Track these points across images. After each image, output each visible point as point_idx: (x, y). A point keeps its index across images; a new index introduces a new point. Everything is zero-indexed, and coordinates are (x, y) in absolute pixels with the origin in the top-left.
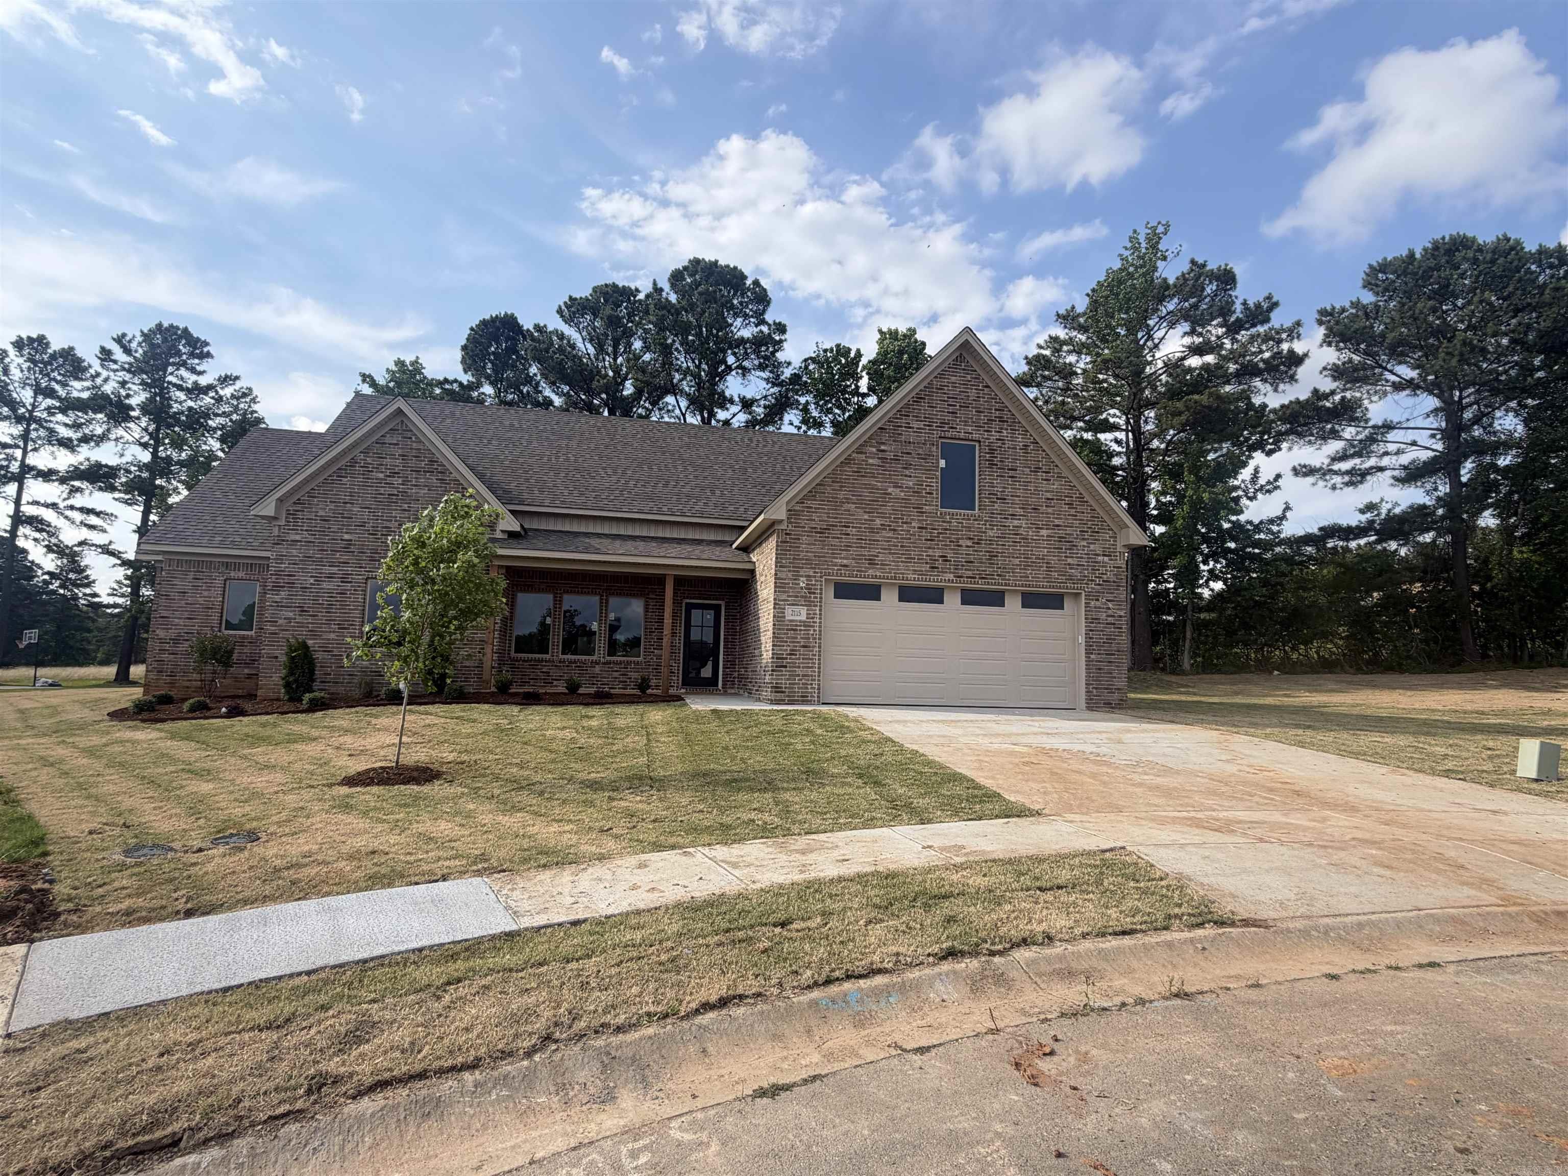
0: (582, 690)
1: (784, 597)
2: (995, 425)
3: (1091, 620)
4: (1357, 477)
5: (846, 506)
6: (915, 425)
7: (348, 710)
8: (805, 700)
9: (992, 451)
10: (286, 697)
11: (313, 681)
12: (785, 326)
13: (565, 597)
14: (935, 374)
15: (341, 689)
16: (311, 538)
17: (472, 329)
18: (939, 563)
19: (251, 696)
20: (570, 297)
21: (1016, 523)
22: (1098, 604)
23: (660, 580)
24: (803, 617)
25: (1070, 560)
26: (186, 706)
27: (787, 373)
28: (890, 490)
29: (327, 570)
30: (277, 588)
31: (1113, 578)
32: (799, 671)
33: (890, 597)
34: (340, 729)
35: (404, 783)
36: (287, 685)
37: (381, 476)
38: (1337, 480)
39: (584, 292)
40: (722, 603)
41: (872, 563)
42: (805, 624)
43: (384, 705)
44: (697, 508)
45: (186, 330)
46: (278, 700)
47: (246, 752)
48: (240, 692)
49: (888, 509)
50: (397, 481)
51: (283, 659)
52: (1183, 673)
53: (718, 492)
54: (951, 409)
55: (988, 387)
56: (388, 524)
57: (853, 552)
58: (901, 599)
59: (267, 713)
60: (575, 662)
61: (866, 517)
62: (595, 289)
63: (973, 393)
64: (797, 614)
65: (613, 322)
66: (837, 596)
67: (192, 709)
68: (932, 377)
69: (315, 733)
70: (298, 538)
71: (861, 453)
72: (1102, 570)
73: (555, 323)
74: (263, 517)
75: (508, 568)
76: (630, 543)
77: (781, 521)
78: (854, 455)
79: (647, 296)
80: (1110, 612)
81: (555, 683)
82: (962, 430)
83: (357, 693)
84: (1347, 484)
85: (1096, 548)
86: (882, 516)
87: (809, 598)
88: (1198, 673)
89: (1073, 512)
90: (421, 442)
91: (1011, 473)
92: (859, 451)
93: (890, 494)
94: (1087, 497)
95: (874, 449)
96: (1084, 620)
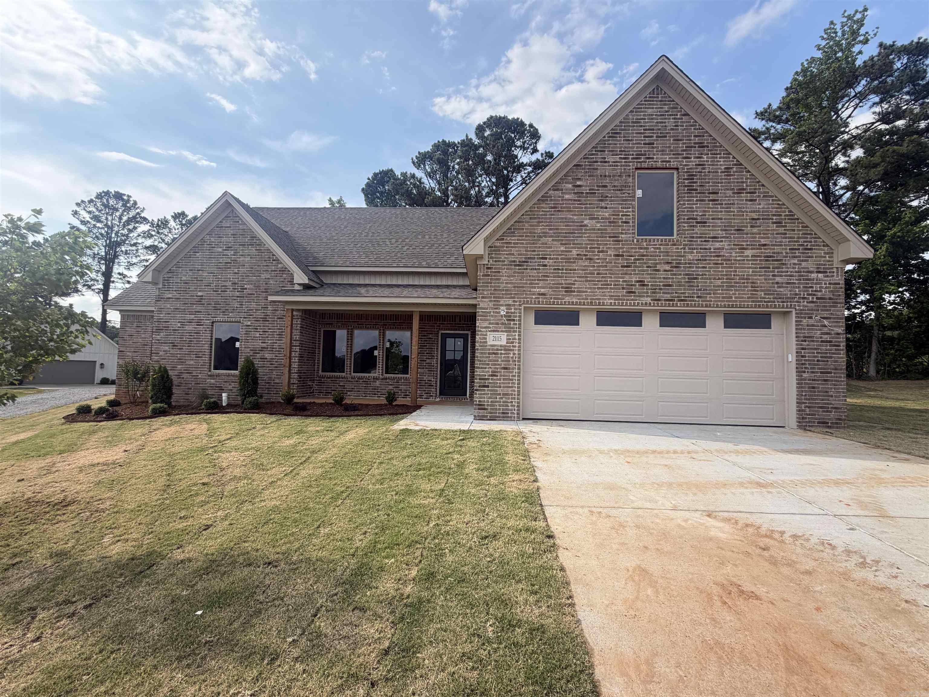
0: (346, 402)
1: (486, 324)
2: (695, 152)
3: (803, 338)
6: (611, 159)
8: (505, 416)
14: (631, 109)
16: (178, 296)
17: (368, 179)
18: (636, 288)
20: (418, 152)
21: (717, 245)
22: (811, 322)
23: (408, 315)
24: (504, 342)
25: (778, 279)
28: (586, 222)
29: (189, 317)
30: (159, 330)
31: (829, 295)
32: (500, 390)
33: (588, 321)
36: (152, 398)
37: (220, 250)
39: (427, 148)
40: (469, 332)
41: (569, 290)
42: (507, 349)
49: (584, 240)
50: (230, 253)
54: (647, 140)
55: (687, 115)
57: (550, 281)
58: (599, 324)
60: (362, 378)
61: (562, 248)
63: (670, 123)
64: (499, 339)
66: (537, 322)
68: (627, 112)
70: (170, 296)
72: (816, 287)
74: (147, 283)
77: (481, 257)
80: (825, 330)
82: (659, 159)
85: (810, 265)
86: (578, 246)
87: (509, 325)
89: (781, 230)
91: (712, 197)
92: (555, 188)
93: (585, 226)
94: (798, 214)
95: (570, 186)
96: (794, 339)
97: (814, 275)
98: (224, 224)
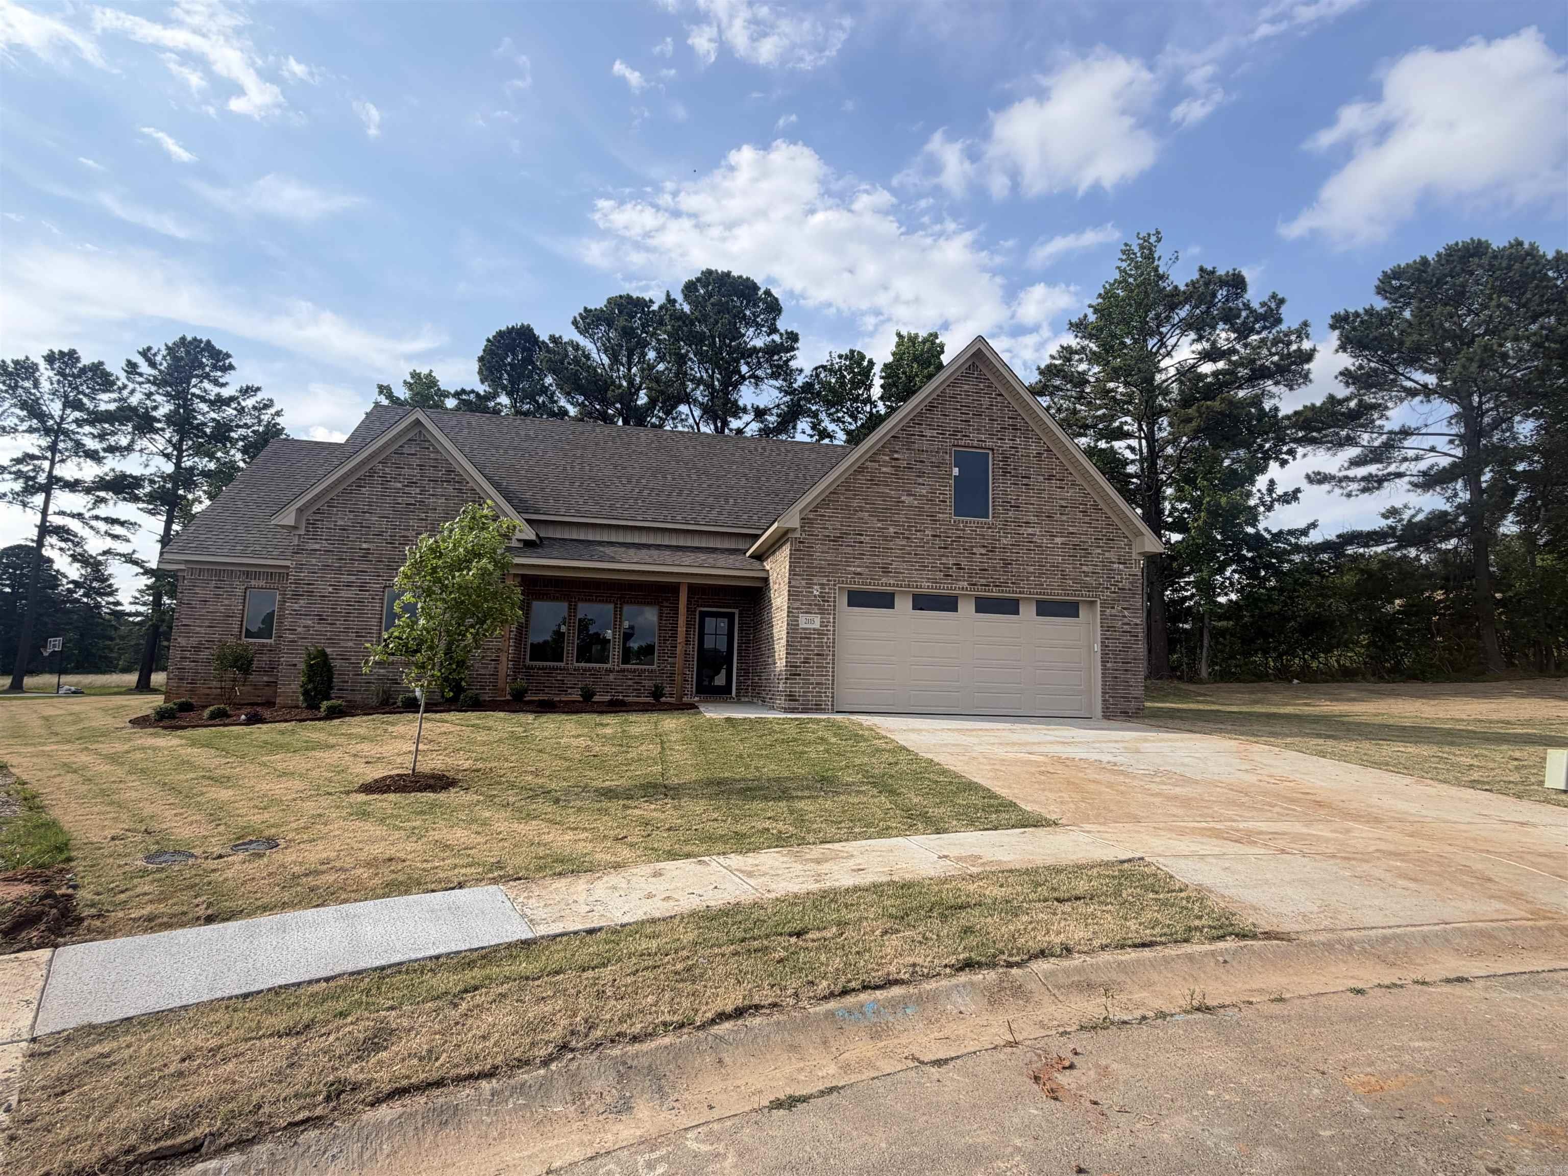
0: (596, 698)
1: (797, 604)
2: (1009, 434)
3: (1107, 628)
4: (1373, 484)
5: (860, 514)
6: (928, 433)
7: (365, 718)
8: (818, 709)
9: (1005, 459)
10: (304, 705)
11: (332, 688)
12: (797, 335)
13: (580, 605)
14: (948, 383)
15: (358, 698)
16: (330, 548)
17: (488, 340)
18: (954, 571)
19: (270, 704)
20: (585, 309)
21: (1030, 530)
22: (1114, 612)
23: (673, 589)
24: (817, 625)
25: (1085, 568)
26: (206, 713)
27: (800, 381)
28: (903, 498)
29: (345, 578)
30: (297, 596)
31: (1128, 586)
32: (812, 679)
33: (904, 604)
34: (357, 736)
35: (421, 791)
36: (306, 693)
37: (399, 485)
38: (1354, 486)
39: (598, 303)
40: (736, 611)
41: (886, 571)
42: (820, 633)
43: (401, 713)
44: (711, 516)
45: (208, 342)
46: (297, 707)
47: (265, 759)
48: (259, 700)
49: (901, 518)
50: (415, 491)
51: (302, 666)
52: (1201, 682)
53: (731, 501)
54: (964, 417)
55: (1001, 395)
56: (404, 533)
57: (867, 560)
58: (915, 607)
59: (286, 721)
60: (589, 670)
61: (879, 525)
62: (610, 301)
63: (986, 402)
64: (811, 622)
65: (627, 333)
66: (850, 604)
67: (213, 716)
68: (944, 386)
69: (332, 740)
70: (317, 547)
71: (874, 461)
72: (1118, 578)
73: (570, 334)
74: (283, 527)
75: (523, 576)
76: (644, 551)
77: (794, 530)
78: (868, 463)
79: (661, 308)
80: (1126, 620)
81: (570, 691)
82: (974, 438)
83: (374, 701)
84: (1364, 490)
85: (1112, 555)
86: (896, 524)
87: (822, 606)
88: (1216, 682)
89: (1087, 519)
90: (438, 452)
91: (1025, 481)
92: (872, 459)
93: (903, 502)
94: (1102, 505)
95: (887, 458)
96: (1099, 629)
97: (1116, 566)
98: (406, 450)
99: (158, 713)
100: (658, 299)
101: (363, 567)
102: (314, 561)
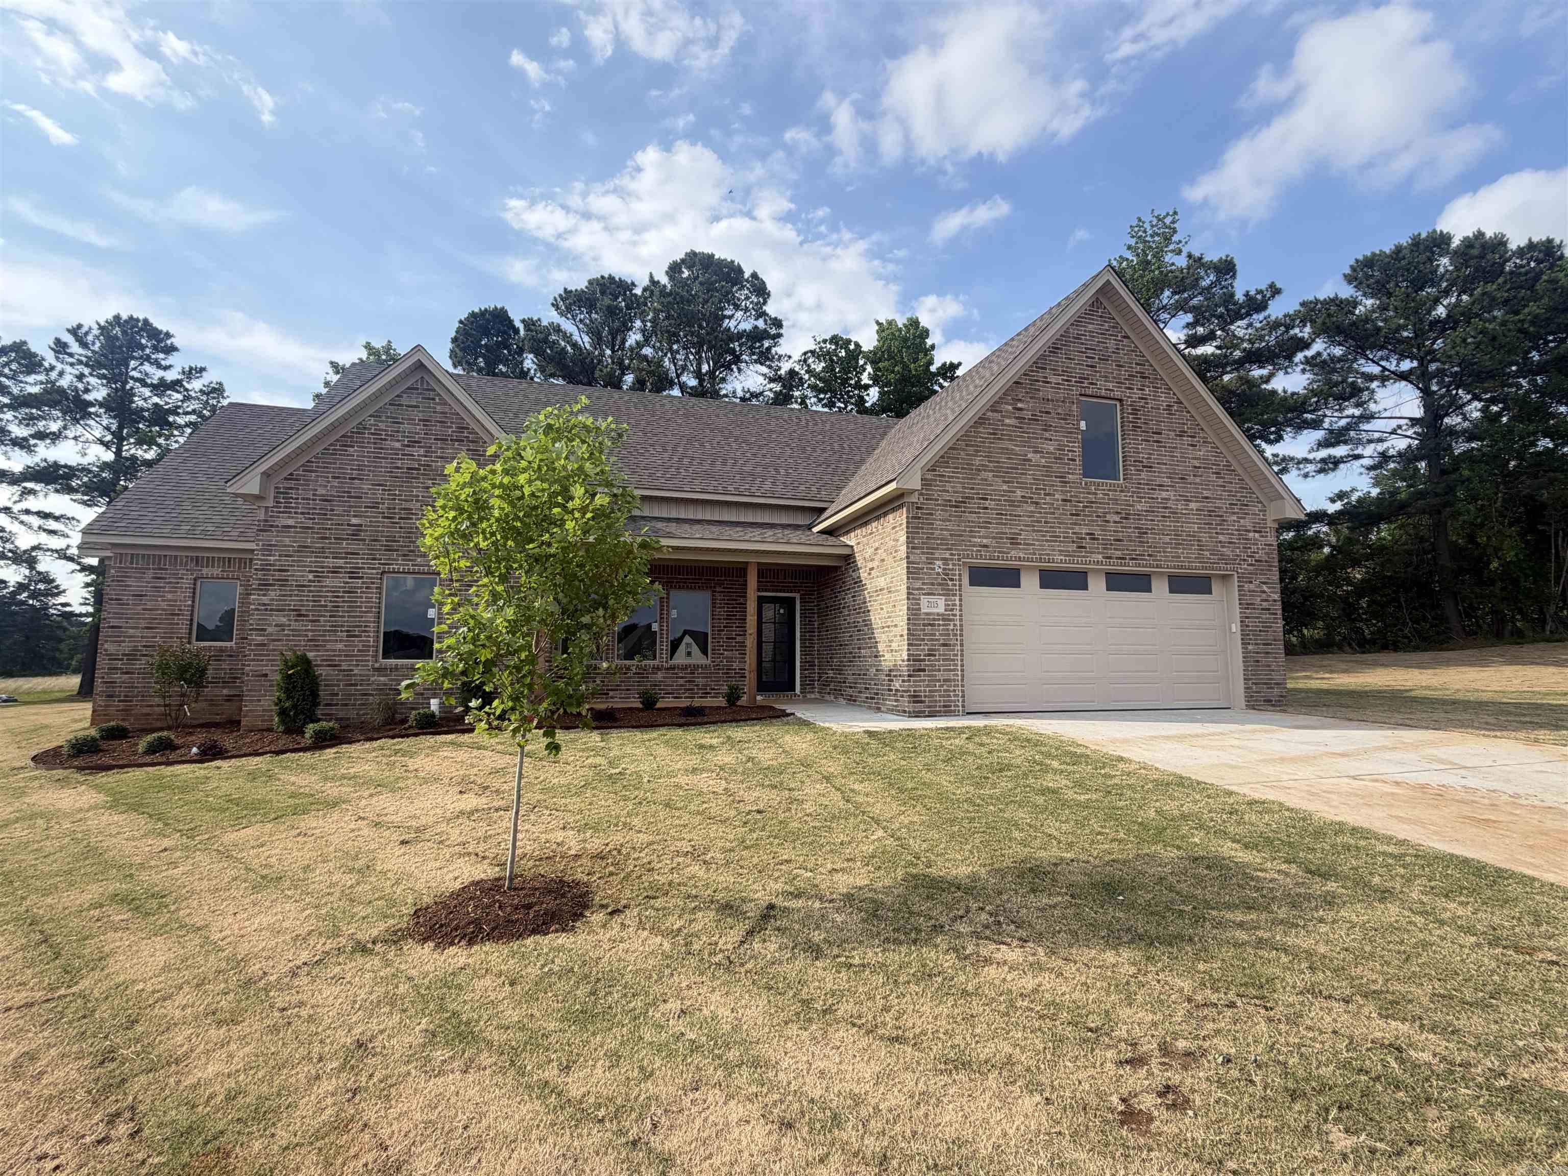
0: (658, 705)
1: (918, 584)
2: (1137, 382)
3: (1246, 605)
4: (1330, 465)
5: (984, 474)
6: (1053, 379)
7: (368, 745)
8: (947, 711)
9: (1135, 411)
10: (281, 728)
11: (319, 704)
12: (780, 321)
14: (1071, 321)
15: (352, 714)
16: (309, 523)
17: (461, 322)
18: (1087, 543)
19: (233, 724)
20: (565, 289)
21: (1164, 495)
22: (1252, 586)
23: (740, 570)
24: (941, 609)
25: (1221, 538)
26: (142, 744)
28: (1030, 456)
29: (330, 562)
30: (265, 586)
31: (1265, 558)
32: (939, 675)
33: (1030, 582)
34: (368, 782)
36: (283, 713)
37: (397, 445)
38: (1310, 468)
39: (579, 283)
40: (797, 596)
41: (1014, 542)
42: (945, 619)
43: (416, 735)
44: (766, 487)
46: (270, 730)
47: (230, 837)
48: (218, 719)
49: (1029, 479)
50: (418, 452)
51: (278, 677)
53: (782, 472)
54: (1090, 363)
55: (1127, 337)
56: (405, 505)
57: (993, 529)
58: (1043, 586)
59: (256, 754)
60: (633, 668)
61: (1005, 487)
62: (590, 282)
63: (1111, 344)
64: (934, 605)
65: (612, 311)
66: (972, 583)
67: (152, 749)
68: (1068, 325)
69: (332, 790)
70: (291, 522)
71: (996, 411)
72: (1254, 548)
73: (549, 316)
74: (244, 496)
76: (697, 527)
77: (912, 493)
78: (990, 414)
79: (645, 290)
80: (1263, 596)
81: (611, 693)
82: (1102, 386)
83: (378, 719)
84: (1320, 471)
85: (1247, 523)
86: (1022, 485)
87: (944, 586)
89: (1221, 482)
91: (1156, 437)
92: (994, 408)
93: (1030, 460)
94: (1235, 465)
95: (1010, 408)
96: (1238, 606)
97: (1251, 535)
98: (405, 401)
99: (73, 746)
100: (642, 282)
101: (353, 547)
102: (287, 541)
